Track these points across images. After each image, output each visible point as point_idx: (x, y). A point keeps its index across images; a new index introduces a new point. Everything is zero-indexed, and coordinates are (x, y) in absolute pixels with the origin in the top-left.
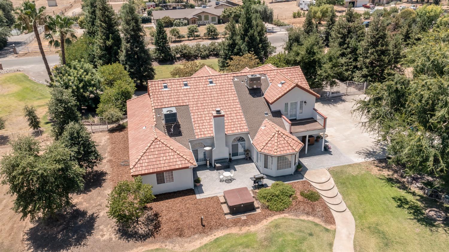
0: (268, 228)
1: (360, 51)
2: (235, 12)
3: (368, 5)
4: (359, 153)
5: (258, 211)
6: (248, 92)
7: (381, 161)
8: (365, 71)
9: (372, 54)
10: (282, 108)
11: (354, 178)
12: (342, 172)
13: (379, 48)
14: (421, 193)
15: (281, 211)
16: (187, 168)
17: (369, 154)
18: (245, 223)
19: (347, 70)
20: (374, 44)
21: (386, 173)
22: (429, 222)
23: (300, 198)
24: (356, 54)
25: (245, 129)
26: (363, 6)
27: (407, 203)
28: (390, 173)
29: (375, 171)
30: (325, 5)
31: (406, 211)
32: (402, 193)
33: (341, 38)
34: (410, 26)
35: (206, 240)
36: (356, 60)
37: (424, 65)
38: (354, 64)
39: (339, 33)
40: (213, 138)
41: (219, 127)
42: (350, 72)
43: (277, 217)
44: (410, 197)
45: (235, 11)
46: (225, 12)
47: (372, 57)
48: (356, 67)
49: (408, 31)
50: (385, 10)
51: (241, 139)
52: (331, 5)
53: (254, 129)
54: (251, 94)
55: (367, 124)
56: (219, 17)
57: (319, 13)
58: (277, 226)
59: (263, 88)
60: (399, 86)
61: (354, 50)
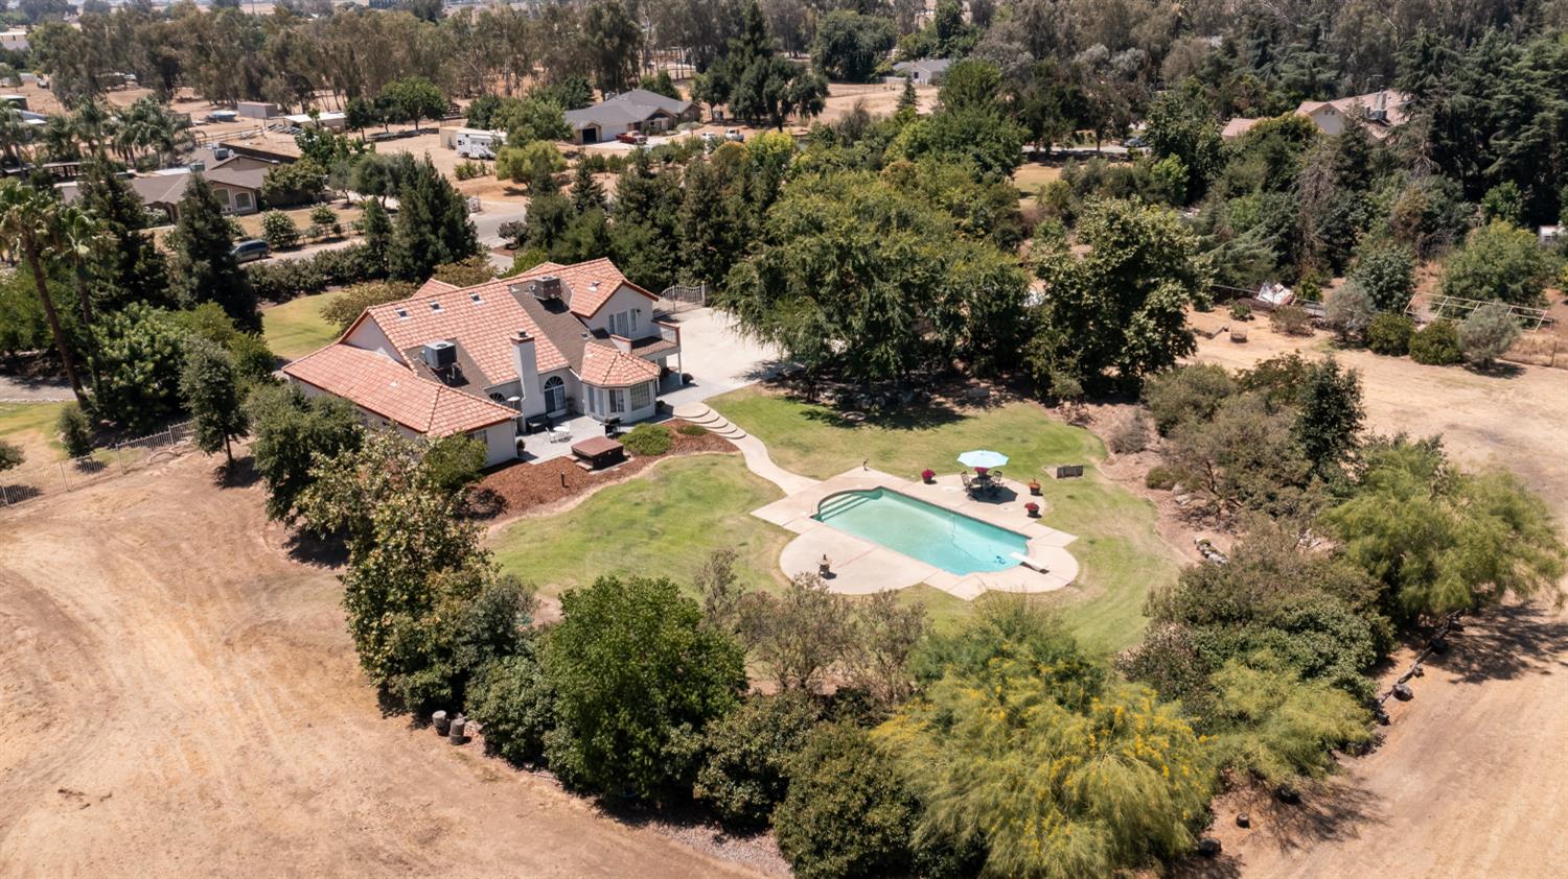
0: (655, 472)
1: (680, 229)
2: (304, 177)
3: (630, 134)
4: (736, 377)
5: (631, 460)
6: (542, 307)
7: (769, 381)
8: (698, 265)
9: (703, 231)
10: (606, 325)
11: (742, 404)
12: (722, 401)
13: (714, 219)
14: (833, 402)
15: (663, 453)
16: (509, 419)
17: (751, 376)
18: (621, 474)
19: (663, 270)
20: (703, 214)
21: (782, 392)
22: (849, 424)
23: (680, 436)
24: (672, 237)
25: (563, 362)
26: (618, 138)
27: (819, 414)
28: (788, 390)
29: (767, 393)
30: (537, 144)
31: (820, 422)
32: (811, 407)
33: (637, 209)
34: (748, 177)
35: (579, 500)
36: (674, 248)
37: (797, 224)
38: (672, 255)
39: (630, 200)
40: (518, 382)
41: (529, 360)
42: (668, 273)
43: (660, 461)
44: (820, 409)
45: (302, 173)
46: (273, 178)
47: (706, 237)
48: (678, 261)
49: (746, 188)
50: (673, 144)
51: (556, 380)
52: (550, 142)
53: (576, 360)
54: (547, 308)
55: (739, 328)
56: (257, 192)
57: (527, 162)
58: (666, 467)
59: (563, 298)
60: (771, 261)
61: (667, 230)
